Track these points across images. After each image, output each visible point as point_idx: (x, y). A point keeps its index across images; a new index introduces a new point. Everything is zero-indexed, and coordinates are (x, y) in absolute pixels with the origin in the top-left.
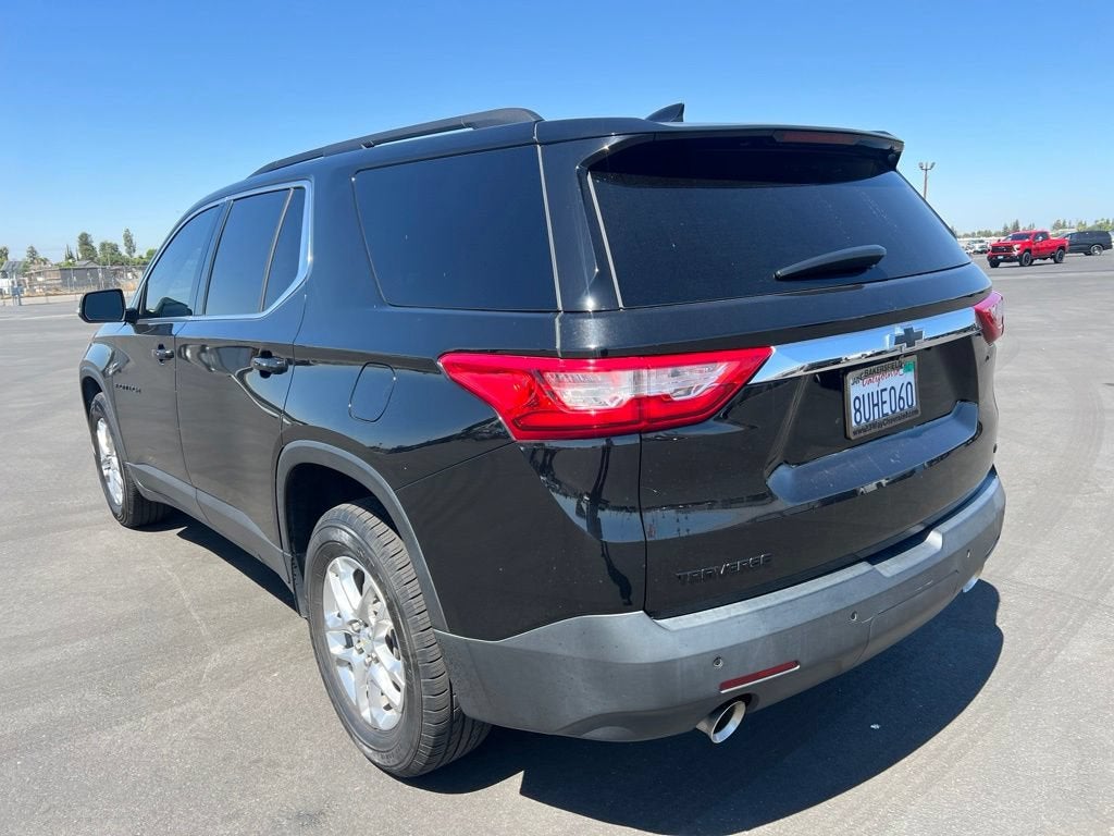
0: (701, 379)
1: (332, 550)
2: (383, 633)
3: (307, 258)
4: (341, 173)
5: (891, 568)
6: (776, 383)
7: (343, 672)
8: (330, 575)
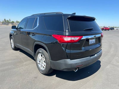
0: (77, 39)
1: (39, 53)
2: (44, 61)
3: (38, 24)
4: (42, 16)
5: (92, 57)
6: (83, 39)
7: (39, 65)
8: (38, 55)
